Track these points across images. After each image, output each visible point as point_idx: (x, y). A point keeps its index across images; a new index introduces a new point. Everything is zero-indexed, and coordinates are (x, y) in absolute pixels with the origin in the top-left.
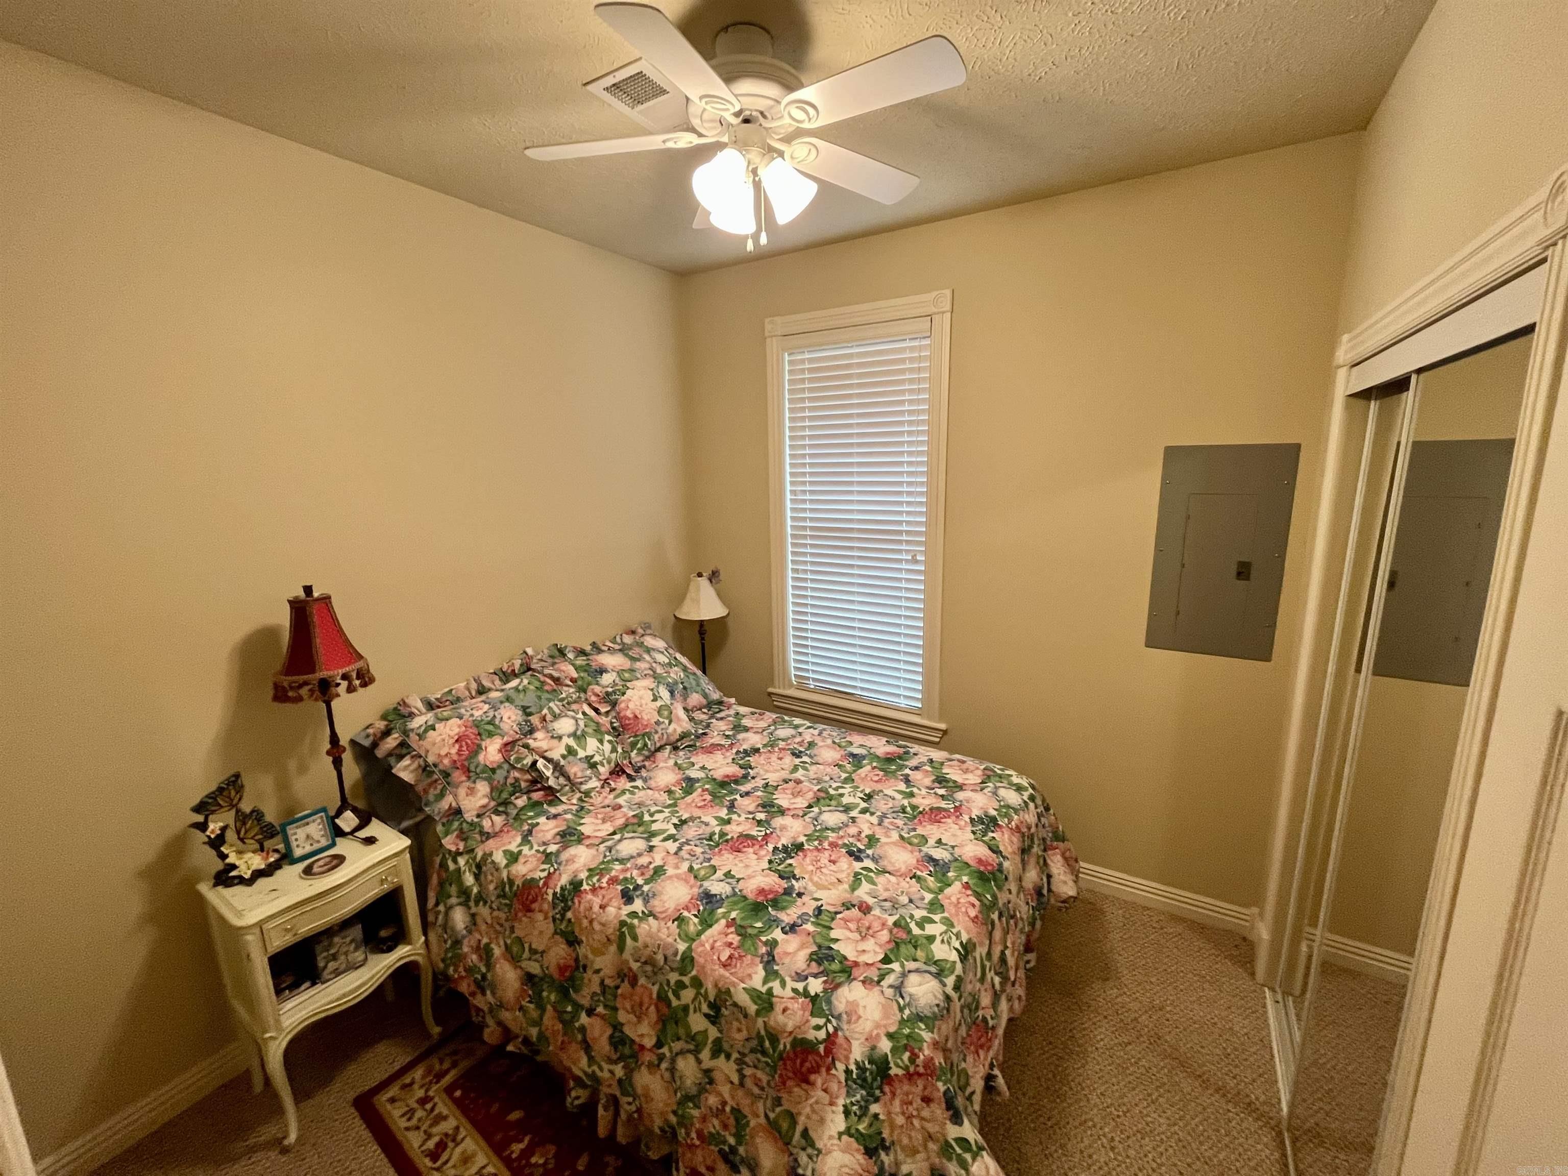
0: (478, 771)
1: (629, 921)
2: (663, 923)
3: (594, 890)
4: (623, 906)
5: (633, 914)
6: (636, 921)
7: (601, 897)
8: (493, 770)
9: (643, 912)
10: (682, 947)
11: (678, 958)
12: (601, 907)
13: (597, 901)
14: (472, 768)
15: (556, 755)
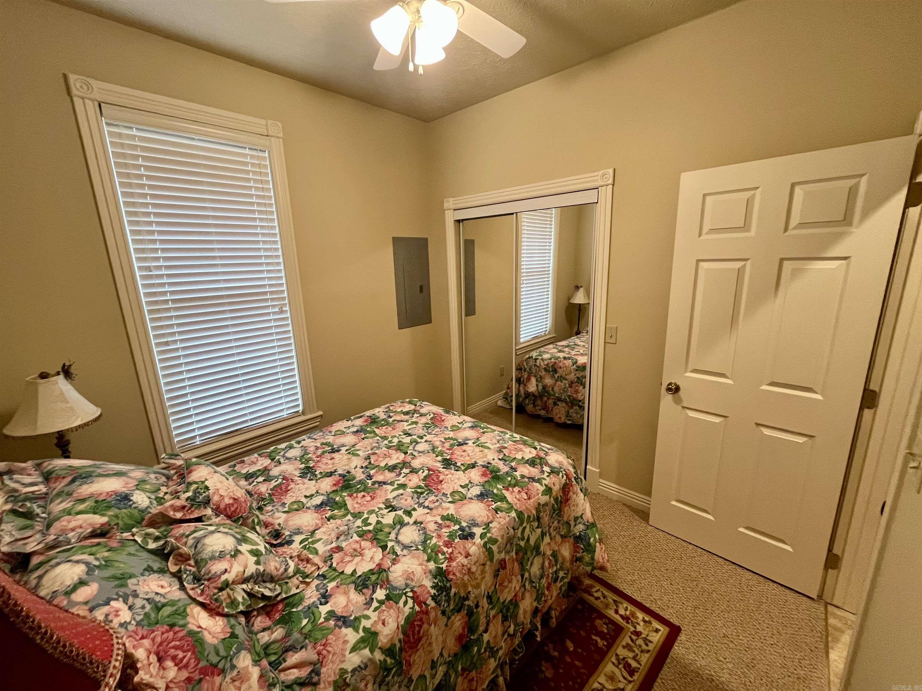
0: (223, 653)
1: (486, 539)
2: (496, 519)
3: (451, 559)
4: (474, 541)
5: (482, 536)
6: (489, 535)
7: (459, 555)
8: (233, 635)
9: (484, 529)
10: (513, 514)
11: (517, 520)
12: (466, 557)
13: (461, 559)
14: (214, 659)
15: (252, 569)
